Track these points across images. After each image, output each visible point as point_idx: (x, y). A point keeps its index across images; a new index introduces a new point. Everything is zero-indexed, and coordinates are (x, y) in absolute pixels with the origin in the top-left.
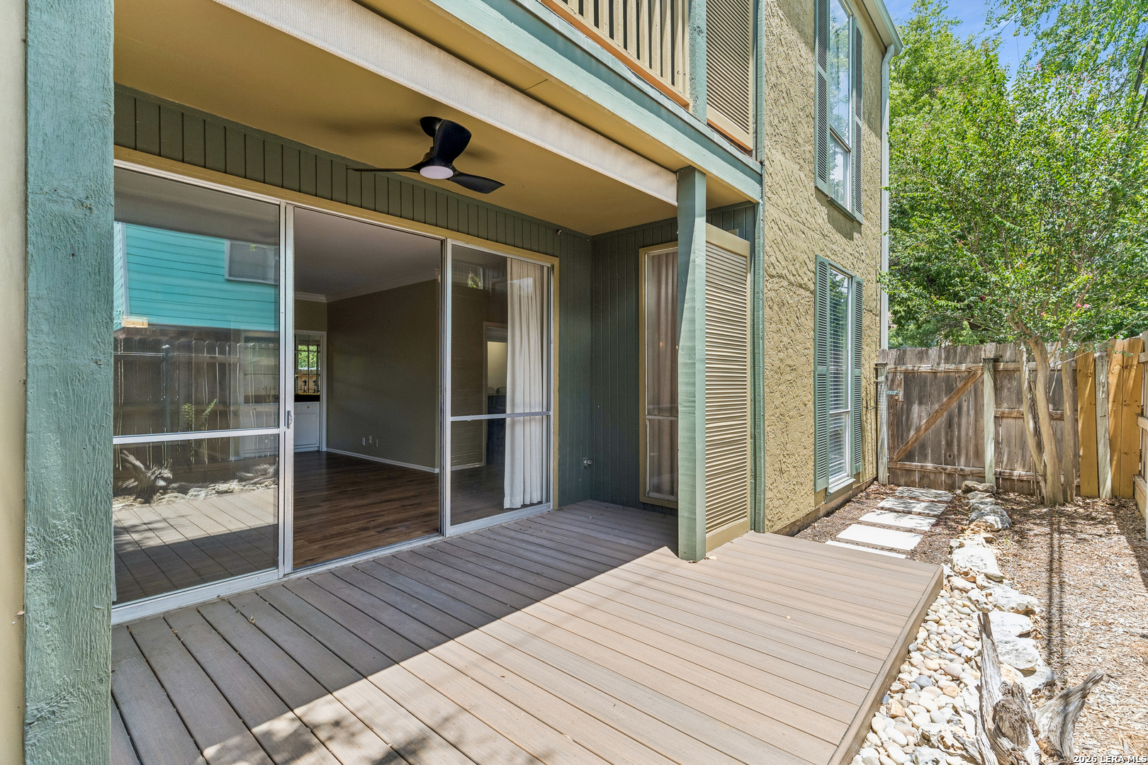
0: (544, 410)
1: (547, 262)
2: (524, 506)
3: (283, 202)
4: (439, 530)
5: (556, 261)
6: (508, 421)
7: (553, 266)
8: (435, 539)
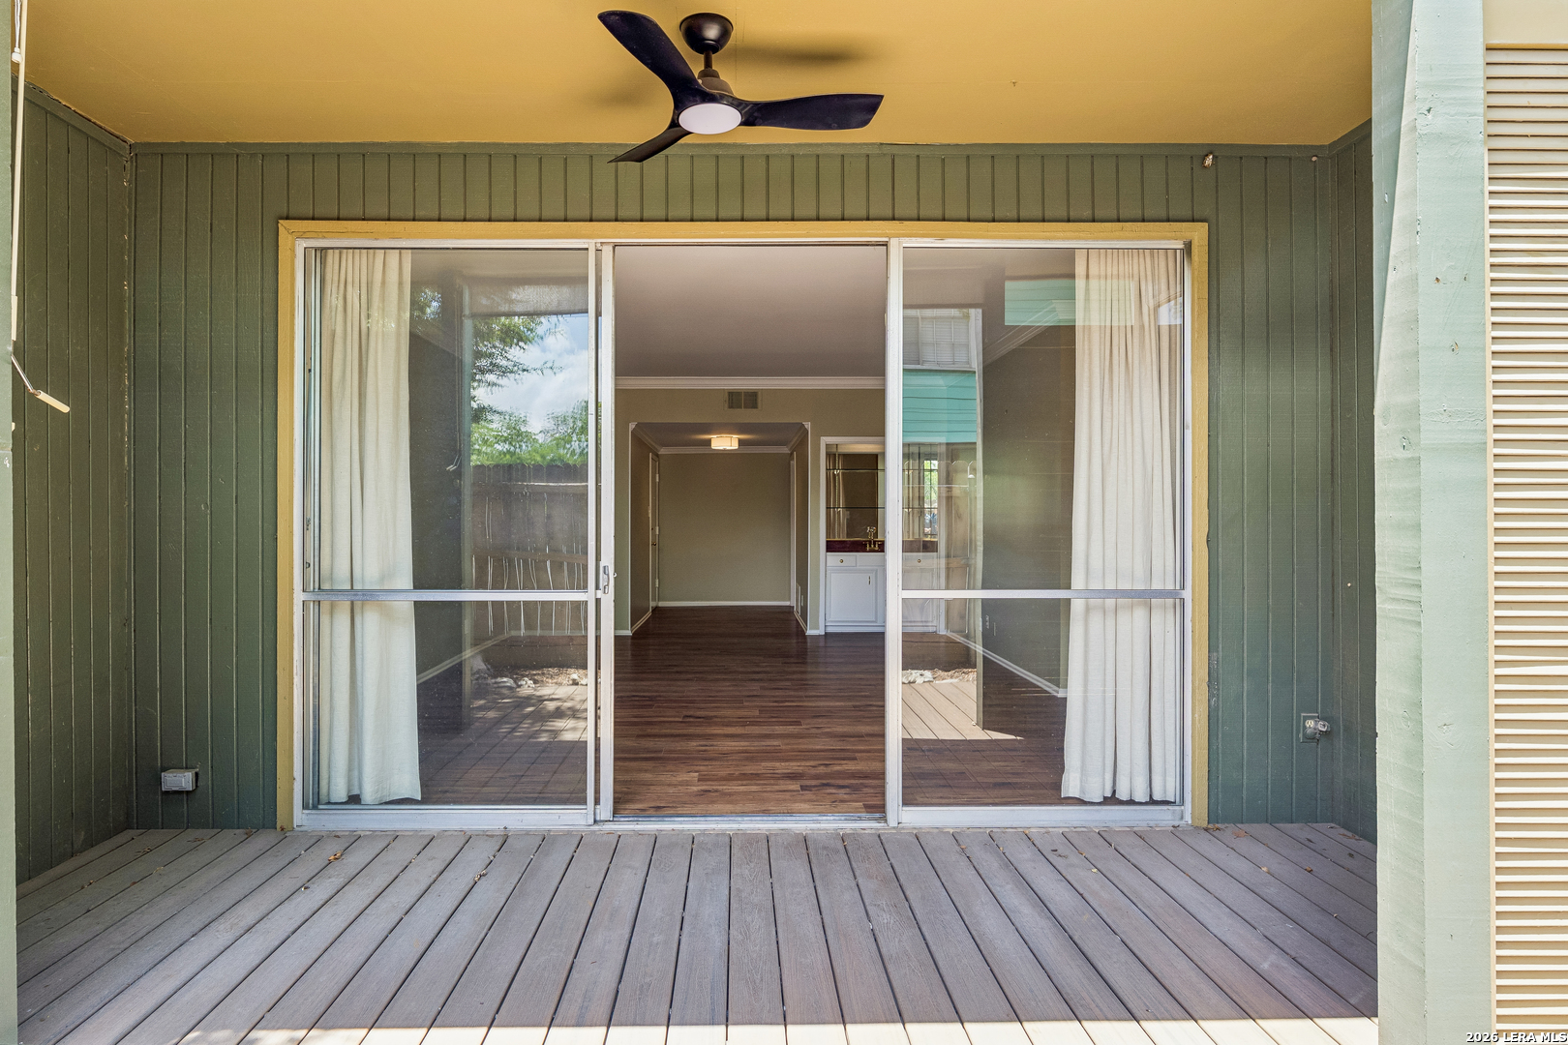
0: (1178, 587)
1: (1168, 238)
2: (1111, 800)
3: (590, 244)
4: (879, 809)
5: (1199, 233)
6: (1077, 606)
7: (1188, 248)
8: (868, 825)
